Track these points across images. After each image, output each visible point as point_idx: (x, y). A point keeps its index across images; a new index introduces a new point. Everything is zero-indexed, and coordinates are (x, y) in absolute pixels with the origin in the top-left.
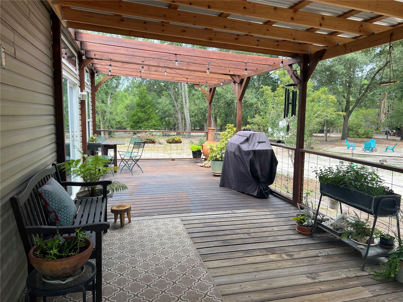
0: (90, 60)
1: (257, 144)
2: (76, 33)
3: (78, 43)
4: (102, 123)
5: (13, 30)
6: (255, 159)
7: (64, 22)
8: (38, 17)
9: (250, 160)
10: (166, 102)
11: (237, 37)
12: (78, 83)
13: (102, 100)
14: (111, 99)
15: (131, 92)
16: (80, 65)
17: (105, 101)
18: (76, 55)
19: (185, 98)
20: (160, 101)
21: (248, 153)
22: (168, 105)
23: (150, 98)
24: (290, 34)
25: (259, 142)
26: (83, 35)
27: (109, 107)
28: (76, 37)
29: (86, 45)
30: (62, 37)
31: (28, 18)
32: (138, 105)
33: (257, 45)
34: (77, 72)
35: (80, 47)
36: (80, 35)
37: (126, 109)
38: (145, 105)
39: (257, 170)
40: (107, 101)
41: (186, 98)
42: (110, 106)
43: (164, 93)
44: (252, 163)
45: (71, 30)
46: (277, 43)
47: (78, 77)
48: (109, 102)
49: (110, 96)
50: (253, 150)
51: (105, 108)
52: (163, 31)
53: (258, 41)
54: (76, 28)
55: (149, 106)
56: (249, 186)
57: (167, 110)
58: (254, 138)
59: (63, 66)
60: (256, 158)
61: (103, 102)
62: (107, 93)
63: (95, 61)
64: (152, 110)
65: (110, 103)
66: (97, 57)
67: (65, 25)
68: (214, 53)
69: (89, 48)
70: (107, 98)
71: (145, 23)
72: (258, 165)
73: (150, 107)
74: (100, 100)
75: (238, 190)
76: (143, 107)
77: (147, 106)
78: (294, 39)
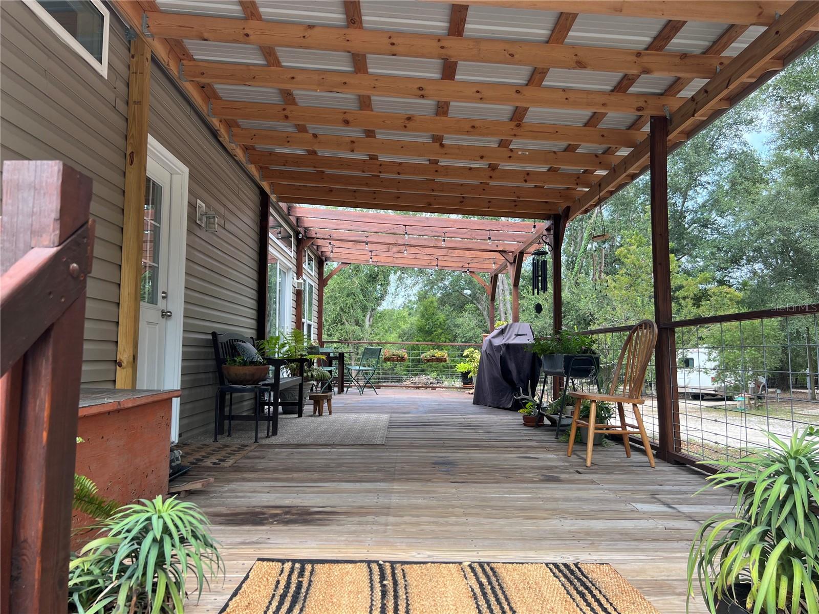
0: (311, 239)
1: (514, 336)
2: (289, 209)
3: (292, 218)
4: (354, 359)
5: (224, 206)
6: (507, 357)
7: (273, 198)
8: (247, 194)
9: (501, 357)
10: (471, 323)
11: (462, 200)
12: (294, 268)
13: (356, 320)
14: (372, 319)
15: (416, 311)
16: (298, 246)
17: (361, 322)
18: (292, 233)
19: (506, 313)
20: (459, 321)
21: (499, 347)
22: (473, 329)
23: (441, 316)
24: (513, 191)
25: (517, 335)
26: (297, 209)
27: (367, 333)
28: (289, 212)
29: (303, 221)
30: (271, 210)
31: (237, 196)
32: (421, 330)
33: (489, 208)
34: (293, 254)
35: (296, 224)
36: (293, 210)
37: (400, 340)
38: (433, 330)
39: (510, 371)
40: (364, 321)
41: (508, 314)
42: (369, 330)
43: (468, 306)
44: (503, 361)
45: (283, 205)
46: (514, 204)
47: (295, 262)
48: (367, 323)
49: (369, 313)
50: (505, 344)
51: (360, 334)
52: (375, 199)
53: (489, 202)
54: (290, 202)
55: (440, 331)
56: (503, 396)
57: (472, 337)
58: (512, 329)
59: (270, 242)
60: (510, 356)
61: (357, 323)
62: (364, 309)
63: (320, 242)
64: (445, 338)
65: (370, 325)
66: (318, 236)
67: (275, 200)
68: (455, 221)
69: (306, 225)
70: (364, 316)
71: (355, 192)
72: (513, 365)
73: (442, 333)
74: (353, 320)
75: (493, 405)
76: (429, 333)
77: (435, 331)
78: (518, 197)
